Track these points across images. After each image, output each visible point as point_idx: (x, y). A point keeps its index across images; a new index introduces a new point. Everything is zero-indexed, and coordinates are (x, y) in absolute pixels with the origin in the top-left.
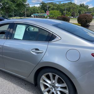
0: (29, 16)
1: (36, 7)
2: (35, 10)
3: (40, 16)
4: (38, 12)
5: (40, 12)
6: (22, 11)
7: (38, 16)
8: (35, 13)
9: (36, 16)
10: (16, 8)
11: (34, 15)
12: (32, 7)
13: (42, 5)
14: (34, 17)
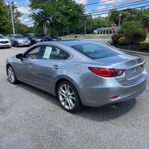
0: (90, 32)
1: (103, 18)
2: (101, 23)
3: (107, 32)
4: (105, 24)
5: (108, 25)
6: (80, 26)
7: (104, 31)
8: (100, 27)
9: (101, 32)
10: (69, 23)
11: (98, 31)
12: (95, 19)
13: (112, 15)
14: (98, 33)
